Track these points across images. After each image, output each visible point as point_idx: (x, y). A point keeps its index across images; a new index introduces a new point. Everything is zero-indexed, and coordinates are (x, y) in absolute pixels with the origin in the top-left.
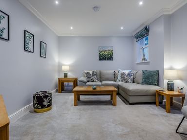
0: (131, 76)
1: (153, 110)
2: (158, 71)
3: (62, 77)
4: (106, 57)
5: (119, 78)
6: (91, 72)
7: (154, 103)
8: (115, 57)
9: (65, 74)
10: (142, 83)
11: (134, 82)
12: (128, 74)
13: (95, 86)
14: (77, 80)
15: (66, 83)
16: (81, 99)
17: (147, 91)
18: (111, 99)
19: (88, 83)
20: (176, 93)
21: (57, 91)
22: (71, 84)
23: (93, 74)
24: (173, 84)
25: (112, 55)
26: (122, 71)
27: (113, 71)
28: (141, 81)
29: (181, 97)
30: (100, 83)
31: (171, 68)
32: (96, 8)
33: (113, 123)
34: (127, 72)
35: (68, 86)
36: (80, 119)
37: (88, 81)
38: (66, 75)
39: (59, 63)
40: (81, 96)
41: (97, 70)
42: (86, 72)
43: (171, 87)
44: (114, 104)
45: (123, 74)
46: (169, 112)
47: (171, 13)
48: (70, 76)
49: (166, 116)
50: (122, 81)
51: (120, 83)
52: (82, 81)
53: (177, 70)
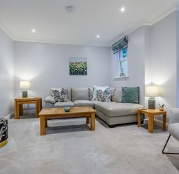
0: (109, 93)
1: (136, 131)
2: (138, 88)
3: (20, 96)
4: (78, 70)
5: (95, 96)
6: (60, 90)
7: (136, 123)
8: (88, 71)
9: (23, 92)
10: (122, 102)
11: (112, 101)
12: (106, 92)
13: (68, 108)
14: (41, 100)
15: (25, 106)
16: (48, 125)
17: (128, 111)
18: (88, 122)
19: (56, 104)
20: (157, 111)
21: (12, 117)
22: (33, 105)
23: (62, 92)
24: (154, 102)
25: (86, 69)
26: (98, 88)
27: (87, 89)
28: (120, 100)
29: (162, 115)
30: (72, 104)
31: (152, 85)
32: (69, 8)
33: (96, 152)
34: (103, 89)
35: (28, 108)
36: (51, 152)
37: (57, 101)
38: (25, 95)
39: (15, 77)
40: (49, 122)
41: (67, 87)
42: (54, 89)
43: (152, 105)
44: (92, 129)
45: (99, 92)
46: (152, 132)
47: (151, 24)
48: (32, 95)
49: (149, 137)
50: (99, 100)
51: (96, 102)
52: (49, 102)
53: (158, 86)
